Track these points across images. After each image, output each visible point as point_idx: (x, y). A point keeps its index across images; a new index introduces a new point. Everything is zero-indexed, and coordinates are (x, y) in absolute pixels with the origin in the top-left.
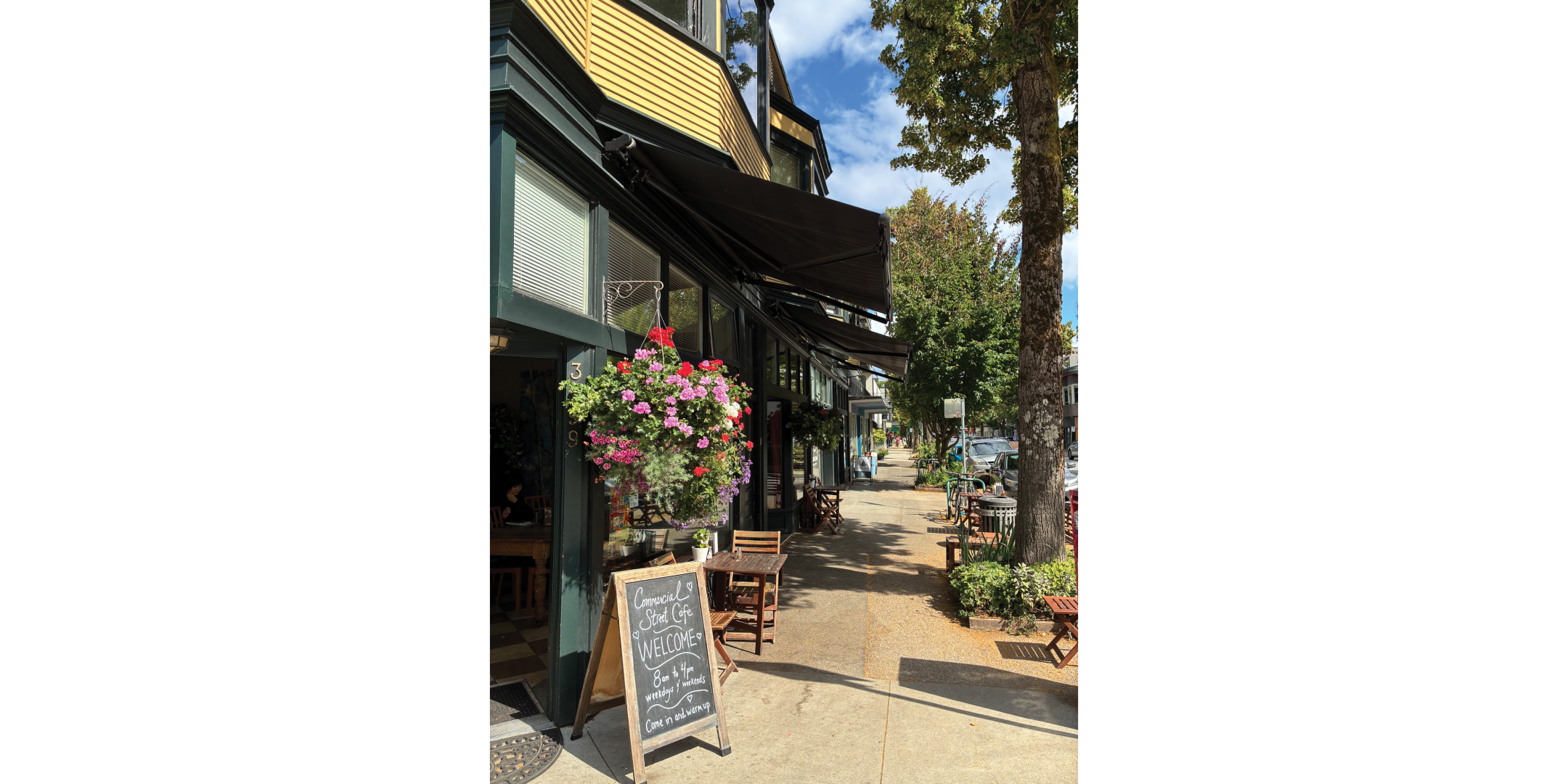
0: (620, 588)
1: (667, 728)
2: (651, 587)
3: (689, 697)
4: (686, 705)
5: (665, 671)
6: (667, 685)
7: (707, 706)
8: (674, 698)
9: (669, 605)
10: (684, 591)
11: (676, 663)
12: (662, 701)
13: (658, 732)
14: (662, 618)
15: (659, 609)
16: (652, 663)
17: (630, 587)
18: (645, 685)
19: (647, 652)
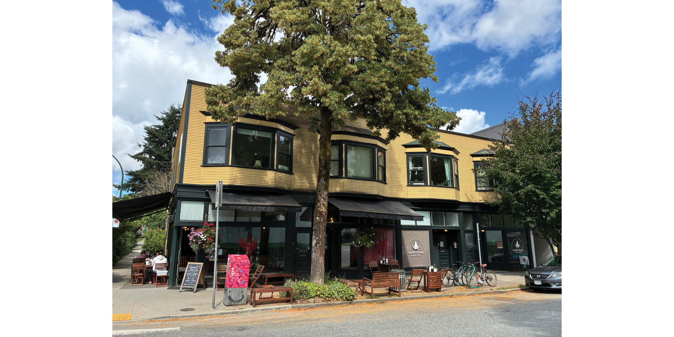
0: (188, 264)
1: (186, 285)
2: (193, 265)
3: (192, 283)
4: (191, 284)
5: (190, 278)
6: (189, 280)
7: (194, 285)
8: (190, 282)
9: (195, 269)
10: (198, 267)
11: (192, 277)
12: (187, 282)
13: (185, 285)
14: (192, 270)
15: (193, 269)
16: (189, 276)
17: (190, 265)
18: (186, 279)
19: (188, 274)
